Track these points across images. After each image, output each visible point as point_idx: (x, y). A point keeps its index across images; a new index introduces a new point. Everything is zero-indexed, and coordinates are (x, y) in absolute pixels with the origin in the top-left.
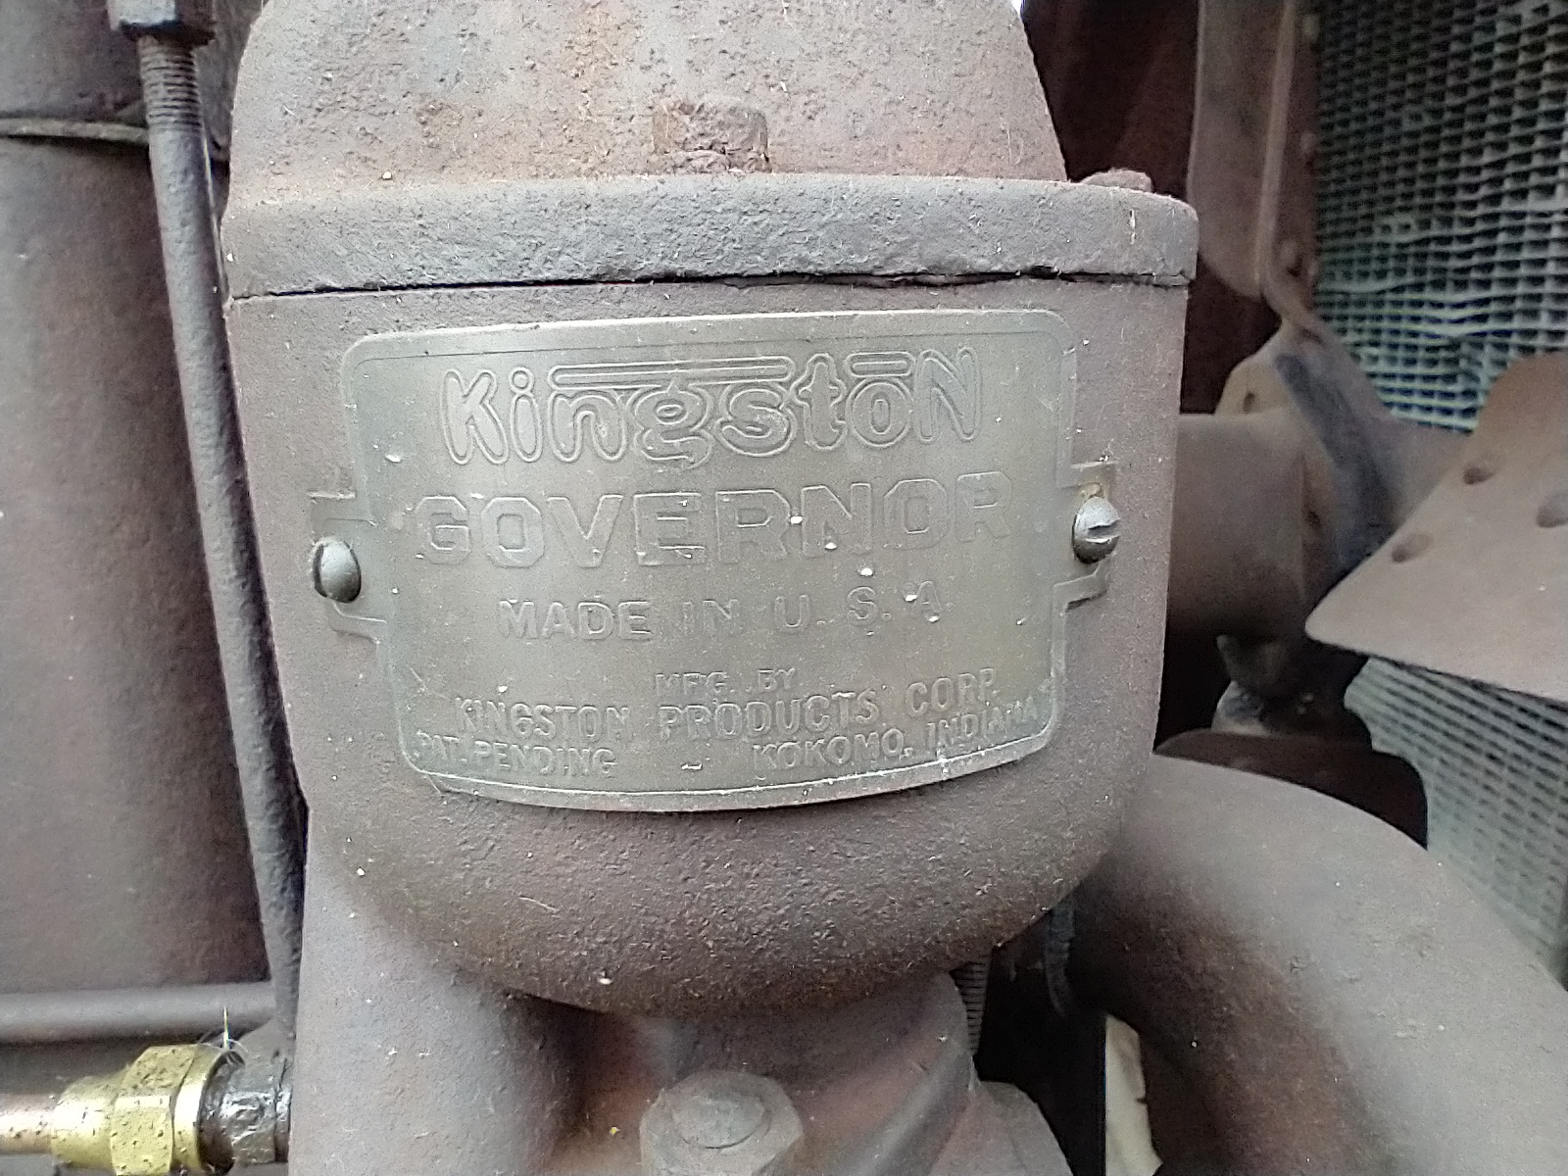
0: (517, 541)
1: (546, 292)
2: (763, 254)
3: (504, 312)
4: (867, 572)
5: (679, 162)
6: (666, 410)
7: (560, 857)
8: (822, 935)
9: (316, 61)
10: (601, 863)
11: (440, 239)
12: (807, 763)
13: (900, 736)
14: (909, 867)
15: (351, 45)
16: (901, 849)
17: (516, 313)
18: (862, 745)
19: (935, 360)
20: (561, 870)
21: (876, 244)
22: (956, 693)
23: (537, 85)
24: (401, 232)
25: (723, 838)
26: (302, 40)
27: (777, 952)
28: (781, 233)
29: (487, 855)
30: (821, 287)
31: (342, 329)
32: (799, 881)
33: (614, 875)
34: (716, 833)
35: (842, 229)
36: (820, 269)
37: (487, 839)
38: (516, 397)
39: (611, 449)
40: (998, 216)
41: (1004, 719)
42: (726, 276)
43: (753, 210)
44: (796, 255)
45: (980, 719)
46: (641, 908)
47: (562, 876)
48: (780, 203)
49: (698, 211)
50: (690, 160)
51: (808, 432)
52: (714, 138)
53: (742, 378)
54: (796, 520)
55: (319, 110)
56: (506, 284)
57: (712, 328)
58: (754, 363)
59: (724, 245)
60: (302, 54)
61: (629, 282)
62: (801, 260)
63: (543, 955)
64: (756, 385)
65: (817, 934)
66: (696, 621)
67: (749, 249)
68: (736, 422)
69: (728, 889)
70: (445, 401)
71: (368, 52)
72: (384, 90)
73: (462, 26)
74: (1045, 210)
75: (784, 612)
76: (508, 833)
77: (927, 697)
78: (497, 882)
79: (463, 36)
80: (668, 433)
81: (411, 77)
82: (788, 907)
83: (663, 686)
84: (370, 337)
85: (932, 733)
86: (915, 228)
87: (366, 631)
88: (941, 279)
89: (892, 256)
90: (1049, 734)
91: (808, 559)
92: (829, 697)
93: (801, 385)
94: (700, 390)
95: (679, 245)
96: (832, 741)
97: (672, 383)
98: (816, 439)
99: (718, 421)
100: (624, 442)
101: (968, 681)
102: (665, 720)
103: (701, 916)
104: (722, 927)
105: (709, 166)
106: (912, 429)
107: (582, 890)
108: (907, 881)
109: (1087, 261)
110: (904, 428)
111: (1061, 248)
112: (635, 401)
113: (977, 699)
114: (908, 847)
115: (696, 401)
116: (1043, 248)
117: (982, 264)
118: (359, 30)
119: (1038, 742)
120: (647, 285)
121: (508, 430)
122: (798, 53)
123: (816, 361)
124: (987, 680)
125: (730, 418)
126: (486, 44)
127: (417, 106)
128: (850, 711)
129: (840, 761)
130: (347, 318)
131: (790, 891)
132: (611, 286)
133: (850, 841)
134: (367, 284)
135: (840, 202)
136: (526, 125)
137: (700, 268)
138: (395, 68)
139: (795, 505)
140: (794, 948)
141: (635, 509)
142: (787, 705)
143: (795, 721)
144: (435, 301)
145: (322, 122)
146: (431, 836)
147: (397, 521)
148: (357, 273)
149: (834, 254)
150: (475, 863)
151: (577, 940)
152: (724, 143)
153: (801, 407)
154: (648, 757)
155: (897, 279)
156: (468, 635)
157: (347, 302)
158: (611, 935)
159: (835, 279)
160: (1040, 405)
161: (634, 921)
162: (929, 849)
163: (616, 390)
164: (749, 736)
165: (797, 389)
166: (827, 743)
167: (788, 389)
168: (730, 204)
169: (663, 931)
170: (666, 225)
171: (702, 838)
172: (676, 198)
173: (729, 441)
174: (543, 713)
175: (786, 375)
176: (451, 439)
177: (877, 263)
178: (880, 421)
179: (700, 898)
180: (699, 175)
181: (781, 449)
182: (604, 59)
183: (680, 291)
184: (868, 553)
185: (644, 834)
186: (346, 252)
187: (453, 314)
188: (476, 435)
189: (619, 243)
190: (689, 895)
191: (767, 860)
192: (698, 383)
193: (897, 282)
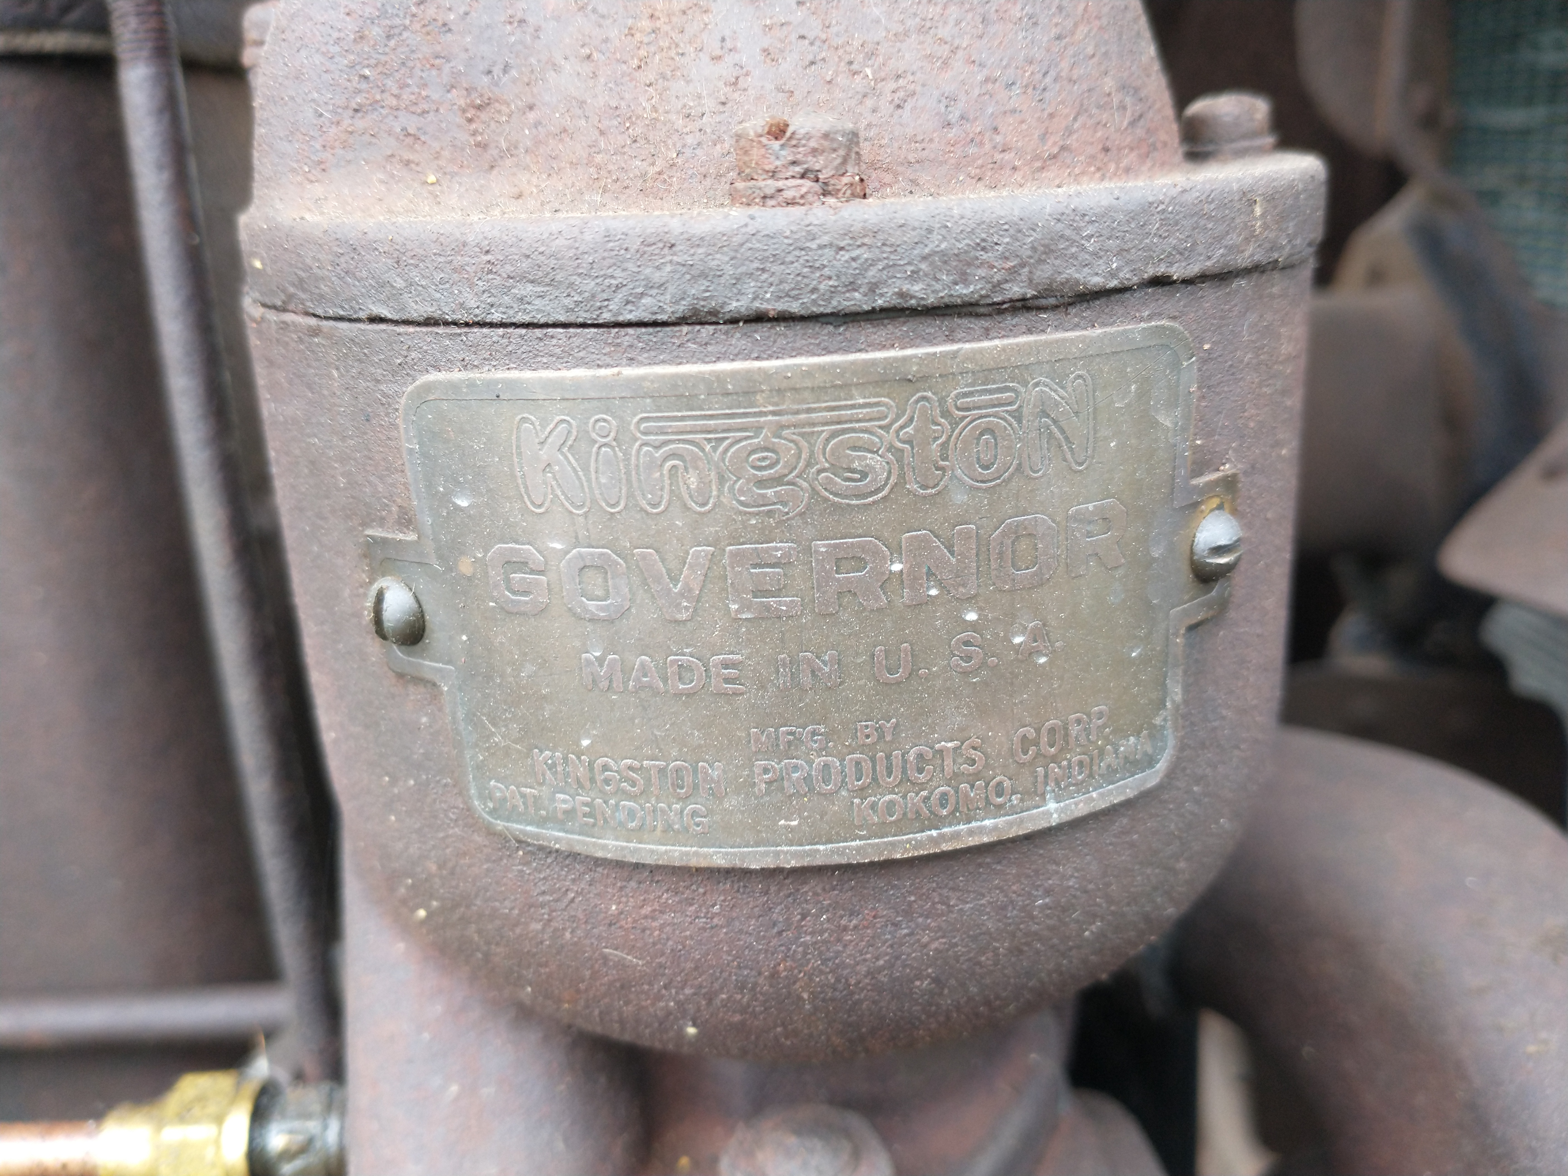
0: (599, 593)
1: (627, 334)
2: (861, 290)
3: (581, 354)
4: (972, 616)
5: (769, 191)
6: (759, 460)
7: (647, 910)
8: (922, 983)
9: (352, 57)
10: (691, 916)
11: (509, 277)
12: (909, 815)
13: (1007, 783)
14: (1015, 912)
15: (389, 37)
16: (1006, 896)
17: (595, 356)
18: (967, 795)
19: (1047, 389)
20: (644, 923)
21: (982, 272)
22: (1067, 735)
23: (595, 75)
24: (466, 267)
25: (819, 891)
26: (336, 35)
27: (874, 1002)
28: (881, 267)
29: (567, 906)
30: (923, 319)
31: (400, 364)
32: (900, 931)
33: (704, 929)
34: (813, 885)
35: (946, 258)
36: (923, 303)
37: (567, 890)
38: (597, 446)
39: (700, 500)
40: (1114, 229)
41: (1117, 757)
42: (823, 315)
43: (850, 245)
44: (896, 290)
45: (1092, 760)
46: (733, 961)
47: (649, 929)
48: (881, 236)
49: (791, 248)
50: (780, 190)
51: (909, 475)
52: (805, 166)
53: (839, 423)
54: (897, 567)
55: (356, 111)
56: (584, 325)
57: (809, 373)
58: (853, 407)
59: (820, 282)
60: (336, 49)
61: (717, 323)
62: (901, 295)
63: (627, 1003)
64: (853, 430)
65: (918, 983)
66: (792, 674)
67: (846, 286)
68: (834, 469)
69: (825, 942)
70: (518, 447)
71: (408, 45)
72: (425, 85)
73: (510, 12)
74: (1166, 215)
75: (884, 662)
76: (590, 885)
77: (1036, 743)
78: (579, 932)
79: (510, 23)
80: (761, 483)
81: (455, 70)
82: (887, 958)
83: (757, 740)
84: (433, 376)
85: (1040, 779)
86: (1026, 252)
87: (429, 676)
88: (1052, 301)
89: (999, 283)
90: (1163, 768)
91: (909, 606)
92: (932, 748)
93: (902, 427)
94: (795, 437)
95: (772, 285)
96: (936, 791)
97: (764, 431)
98: (918, 482)
99: (814, 470)
100: (714, 493)
101: (1079, 721)
102: (759, 775)
103: (795, 968)
104: (818, 979)
105: (802, 197)
106: (1020, 465)
107: (670, 943)
108: (1012, 927)
109: (1209, 263)
110: (1011, 464)
111: (1181, 254)
112: (726, 450)
113: (1089, 740)
114: (1015, 892)
115: (791, 449)
116: (1162, 257)
117: (1097, 281)
118: (397, 21)
119: (1151, 778)
120: (735, 326)
121: (589, 480)
122: (884, 34)
123: (917, 402)
124: (1099, 719)
125: (827, 465)
126: (537, 31)
127: (462, 102)
128: (954, 762)
129: (945, 812)
130: (405, 353)
131: (890, 942)
132: (698, 327)
133: (953, 889)
134: (428, 319)
135: (943, 231)
136: (583, 122)
137: (795, 307)
138: (437, 62)
139: (896, 550)
140: (893, 998)
141: (726, 561)
142: (888, 757)
143: (897, 773)
144: (505, 341)
145: (360, 123)
146: (505, 885)
147: (465, 566)
148: (415, 307)
149: (938, 287)
150: (554, 914)
151: (664, 991)
152: (818, 171)
153: (902, 451)
154: (743, 813)
155: (1005, 306)
156: (548, 685)
157: (406, 337)
158: (700, 987)
159: (938, 312)
160: (1157, 422)
161: (725, 975)
162: (1036, 893)
163: (706, 439)
164: (848, 790)
165: (897, 432)
166: (931, 793)
167: (888, 432)
168: (825, 240)
169: (755, 984)
170: (756, 264)
171: (798, 890)
172: (768, 235)
173: (826, 489)
174: (630, 768)
175: (886, 417)
176: (526, 487)
177: (983, 292)
178: (986, 458)
179: (795, 951)
180: (790, 209)
181: (880, 495)
182: (669, 48)
183: (773, 331)
184: (975, 597)
185: (736, 887)
186: (404, 284)
187: (524, 356)
188: (554, 483)
189: (708, 284)
190: (783, 948)
191: (866, 912)
192: (792, 430)
193: (1006, 309)
